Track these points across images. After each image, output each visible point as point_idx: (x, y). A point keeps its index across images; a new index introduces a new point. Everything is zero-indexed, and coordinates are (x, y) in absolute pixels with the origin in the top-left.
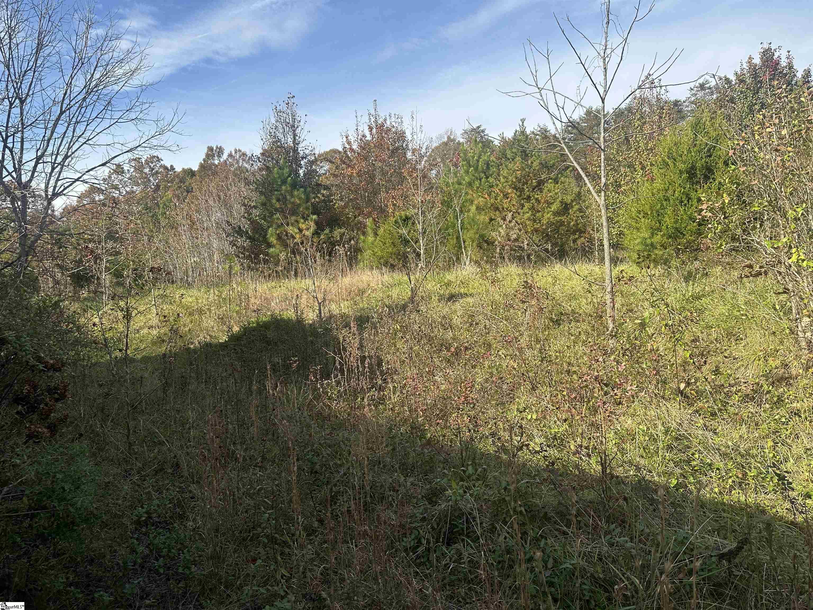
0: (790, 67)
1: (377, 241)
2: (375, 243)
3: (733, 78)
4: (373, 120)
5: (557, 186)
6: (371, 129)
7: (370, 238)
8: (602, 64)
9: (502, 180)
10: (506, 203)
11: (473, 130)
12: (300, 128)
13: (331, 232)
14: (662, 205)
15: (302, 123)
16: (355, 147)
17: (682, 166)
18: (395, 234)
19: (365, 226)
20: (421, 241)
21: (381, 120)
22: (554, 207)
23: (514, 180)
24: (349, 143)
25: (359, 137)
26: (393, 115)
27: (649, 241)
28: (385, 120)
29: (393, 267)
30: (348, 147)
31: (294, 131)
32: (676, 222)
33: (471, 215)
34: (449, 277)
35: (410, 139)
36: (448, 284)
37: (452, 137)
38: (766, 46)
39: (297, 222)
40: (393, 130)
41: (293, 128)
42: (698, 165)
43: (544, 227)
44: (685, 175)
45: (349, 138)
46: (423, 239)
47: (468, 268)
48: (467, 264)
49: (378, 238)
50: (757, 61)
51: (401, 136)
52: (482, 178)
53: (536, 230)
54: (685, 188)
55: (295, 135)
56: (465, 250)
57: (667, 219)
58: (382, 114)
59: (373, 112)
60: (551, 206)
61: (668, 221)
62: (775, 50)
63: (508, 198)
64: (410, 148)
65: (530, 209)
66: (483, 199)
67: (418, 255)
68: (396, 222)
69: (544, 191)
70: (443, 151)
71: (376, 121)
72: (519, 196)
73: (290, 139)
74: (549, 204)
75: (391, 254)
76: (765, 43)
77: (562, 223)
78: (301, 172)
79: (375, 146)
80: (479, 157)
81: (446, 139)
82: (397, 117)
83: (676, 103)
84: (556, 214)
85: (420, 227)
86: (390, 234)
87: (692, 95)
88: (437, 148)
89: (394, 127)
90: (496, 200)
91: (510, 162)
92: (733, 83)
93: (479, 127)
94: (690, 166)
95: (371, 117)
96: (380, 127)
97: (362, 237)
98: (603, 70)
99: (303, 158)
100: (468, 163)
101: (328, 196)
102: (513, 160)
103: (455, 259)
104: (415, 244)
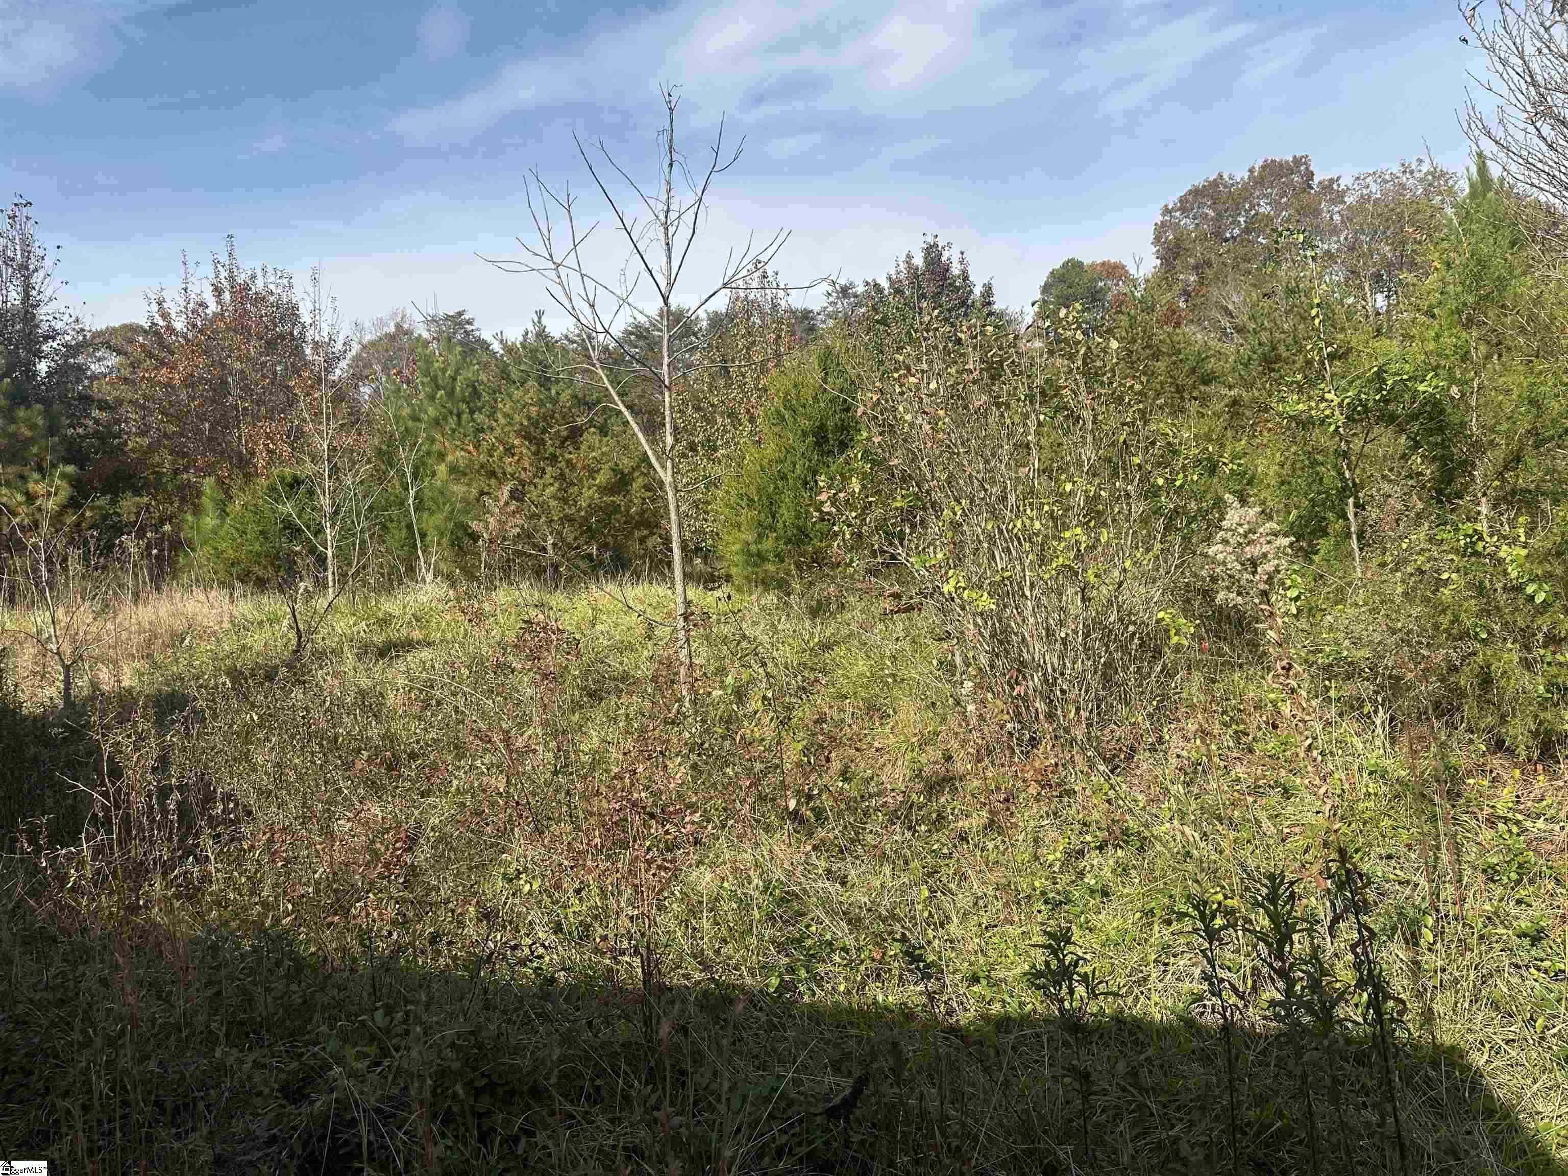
0: (966, 278)
1: (226, 526)
2: (222, 533)
3: (885, 284)
4: (224, 274)
5: (605, 439)
6: (218, 291)
7: (210, 521)
8: (662, 236)
9: (502, 421)
10: (510, 464)
11: (448, 318)
12: (41, 274)
13: (113, 502)
14: (776, 487)
15: (48, 262)
16: (179, 325)
17: (806, 424)
18: (267, 513)
19: (199, 494)
20: (328, 531)
21: (243, 276)
22: (601, 479)
23: (525, 423)
24: (165, 316)
25: (191, 305)
26: (270, 270)
27: (753, 548)
28: (253, 277)
29: (261, 584)
30: (161, 323)
31: (27, 278)
32: (798, 517)
33: (439, 483)
34: (389, 606)
35: (309, 321)
36: (385, 622)
37: (406, 326)
38: (931, 240)
39: (23, 478)
40: (272, 299)
41: (25, 271)
42: (830, 424)
43: (583, 513)
44: (811, 439)
45: (165, 305)
46: (333, 526)
47: (430, 589)
48: (428, 580)
49: (228, 520)
50: (919, 261)
51: (291, 313)
52: (463, 412)
53: (570, 519)
54: (810, 461)
55: (27, 288)
56: (423, 552)
57: (783, 510)
58: (247, 266)
59: (224, 259)
60: (596, 475)
61: (786, 514)
62: (943, 248)
63: (513, 455)
64: (309, 338)
65: (556, 478)
66: (463, 453)
67: (322, 560)
68: (272, 489)
69: (583, 447)
70: (387, 351)
71: (231, 278)
72: (534, 454)
73: (13, 295)
74: (593, 472)
75: (259, 555)
76: (929, 234)
77: (616, 508)
78: (43, 367)
79: (228, 329)
80: (457, 372)
81: (392, 329)
82: (279, 274)
83: (806, 315)
84: (606, 490)
85: (325, 502)
86: (256, 513)
87: (830, 304)
88: (373, 344)
89: (272, 293)
90: (491, 456)
91: (518, 388)
92: (886, 293)
93: (460, 314)
94: (817, 424)
95: (220, 268)
96: (241, 292)
97: (190, 518)
98: (665, 247)
99: (46, 338)
100: (434, 379)
101: (108, 426)
102: (522, 384)
103: (403, 569)
104: (315, 536)
